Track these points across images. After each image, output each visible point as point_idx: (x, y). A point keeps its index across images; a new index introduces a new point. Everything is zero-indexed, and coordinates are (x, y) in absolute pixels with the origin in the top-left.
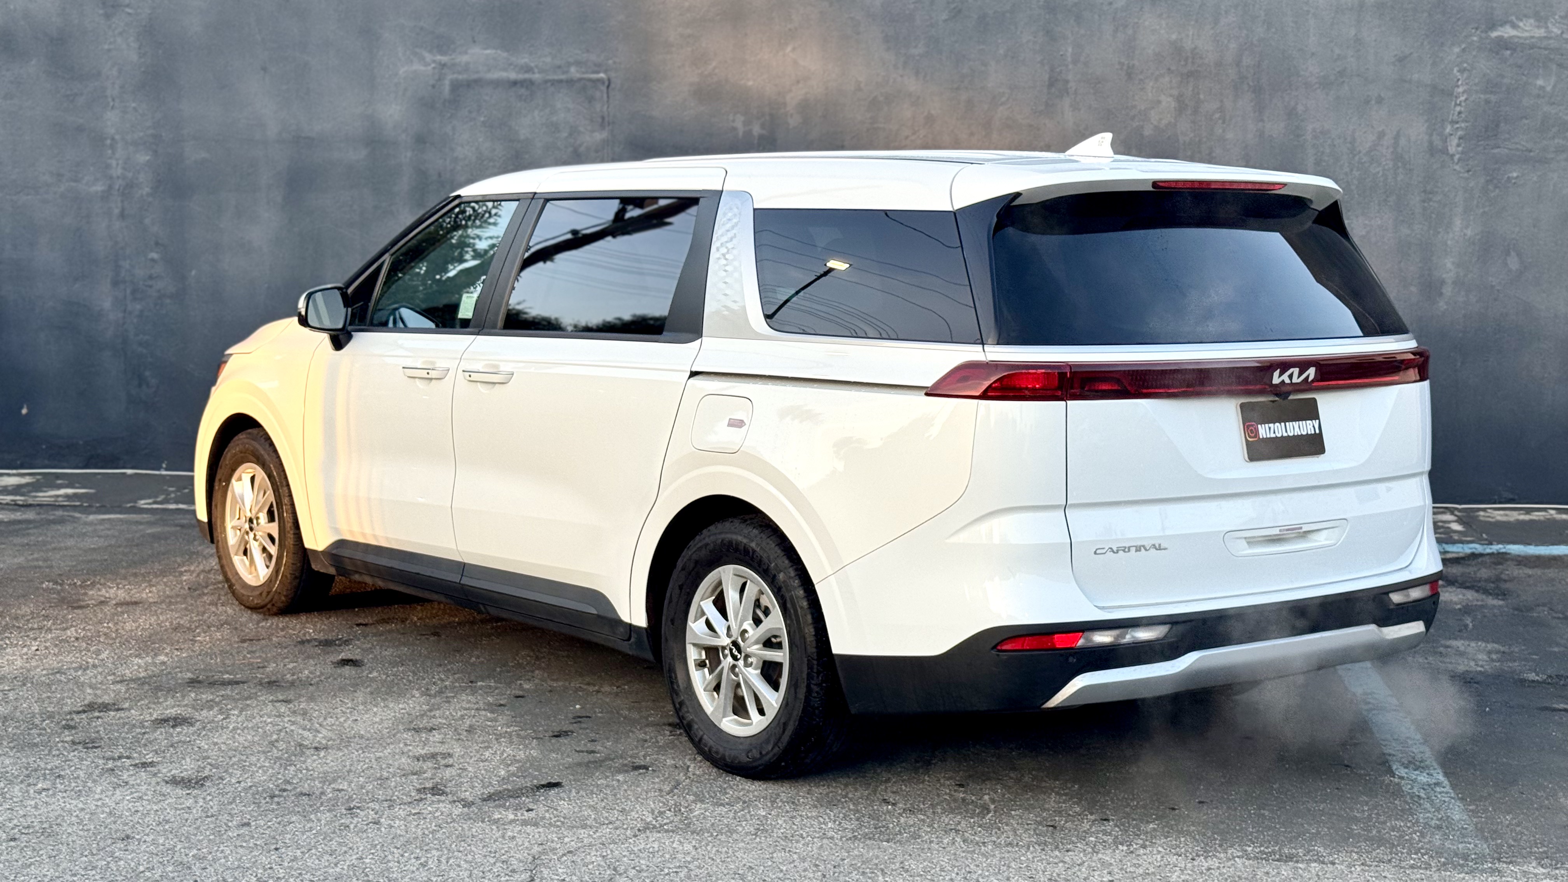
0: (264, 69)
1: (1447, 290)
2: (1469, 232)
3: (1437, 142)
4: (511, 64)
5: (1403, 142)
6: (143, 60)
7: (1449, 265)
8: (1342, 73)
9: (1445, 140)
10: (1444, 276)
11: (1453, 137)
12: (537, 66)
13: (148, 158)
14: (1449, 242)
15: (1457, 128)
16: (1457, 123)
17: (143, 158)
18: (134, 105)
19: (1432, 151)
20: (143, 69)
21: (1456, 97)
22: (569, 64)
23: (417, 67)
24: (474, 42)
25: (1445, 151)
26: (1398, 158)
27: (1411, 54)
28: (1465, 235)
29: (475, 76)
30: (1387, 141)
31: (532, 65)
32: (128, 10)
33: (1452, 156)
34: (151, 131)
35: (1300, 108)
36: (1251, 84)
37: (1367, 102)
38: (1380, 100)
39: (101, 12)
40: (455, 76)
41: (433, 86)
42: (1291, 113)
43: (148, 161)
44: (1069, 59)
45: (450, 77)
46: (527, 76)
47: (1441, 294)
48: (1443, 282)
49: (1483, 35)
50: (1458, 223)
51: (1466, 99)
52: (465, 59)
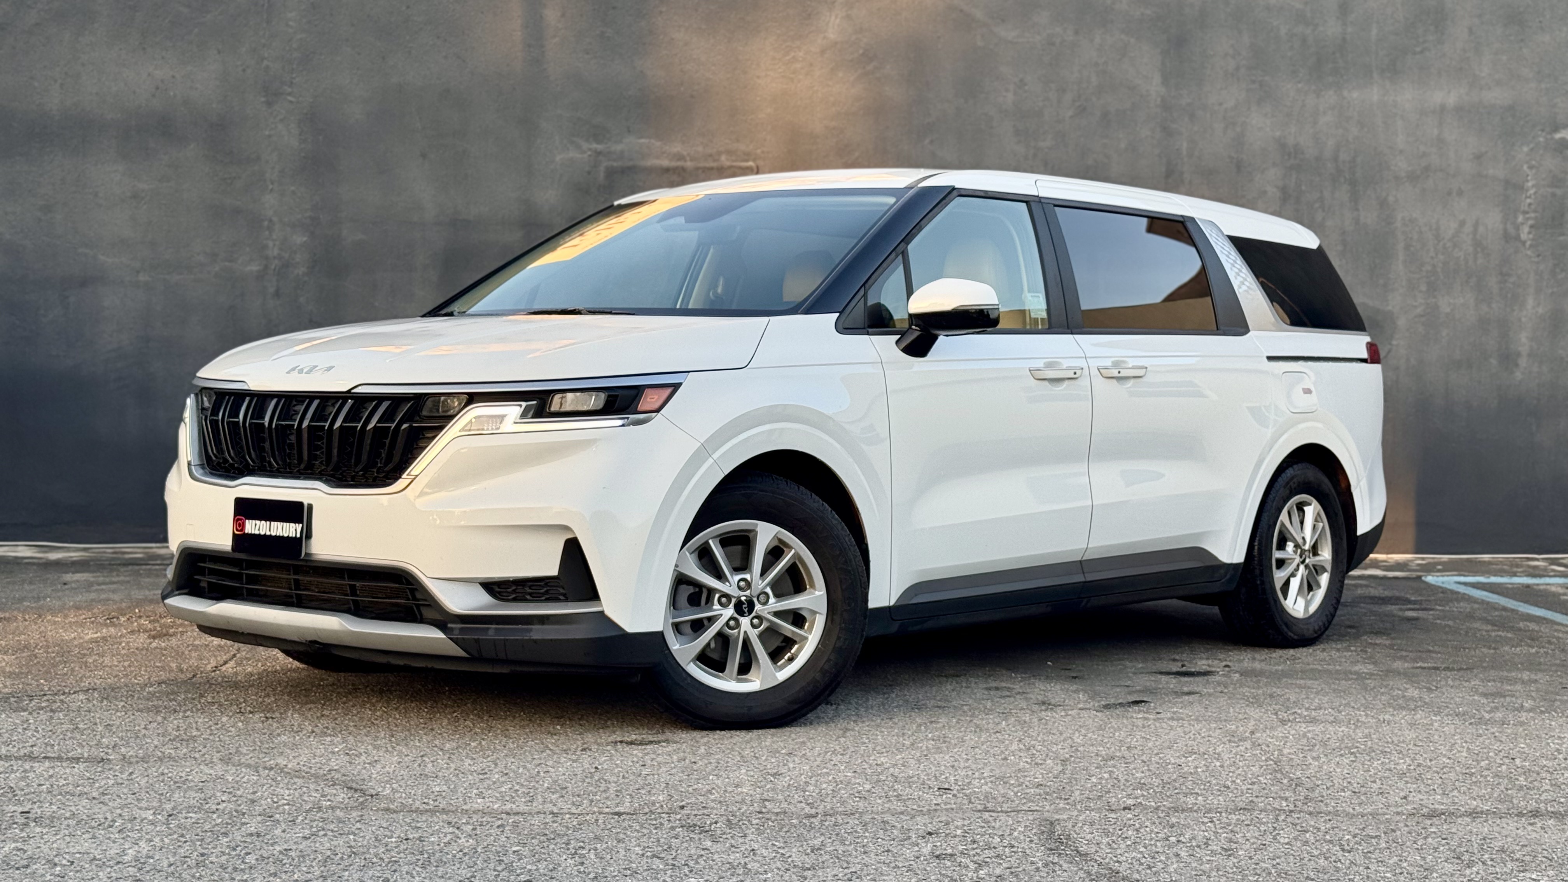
0: (424, 156)
1: (1523, 362)
2: (1540, 310)
3: (1511, 230)
4: (664, 153)
5: (1481, 229)
6: (303, 146)
7: (1524, 340)
8: (1427, 169)
9: (1517, 228)
10: (1520, 349)
11: (1524, 226)
12: (688, 154)
13: (305, 239)
14: (1523, 320)
15: (1528, 219)
16: (1527, 213)
17: (300, 239)
18: (293, 188)
19: (1506, 237)
20: (303, 154)
21: (1527, 191)
22: (720, 153)
23: (573, 154)
24: (629, 131)
25: (1518, 238)
26: (1478, 244)
27: (1486, 152)
28: (1537, 312)
29: (631, 163)
30: (1468, 228)
31: (685, 153)
32: (290, 98)
33: (1524, 243)
34: (308, 214)
35: (1391, 199)
36: (1347, 177)
37: (1449, 193)
38: (1460, 193)
39: (263, 99)
40: (611, 163)
41: (589, 173)
42: (1383, 203)
43: (305, 242)
44: (1185, 153)
45: (605, 164)
46: (680, 164)
47: (1517, 365)
48: (1519, 355)
49: (1549, 137)
50: (1530, 302)
51: (1535, 193)
52: (619, 147)
